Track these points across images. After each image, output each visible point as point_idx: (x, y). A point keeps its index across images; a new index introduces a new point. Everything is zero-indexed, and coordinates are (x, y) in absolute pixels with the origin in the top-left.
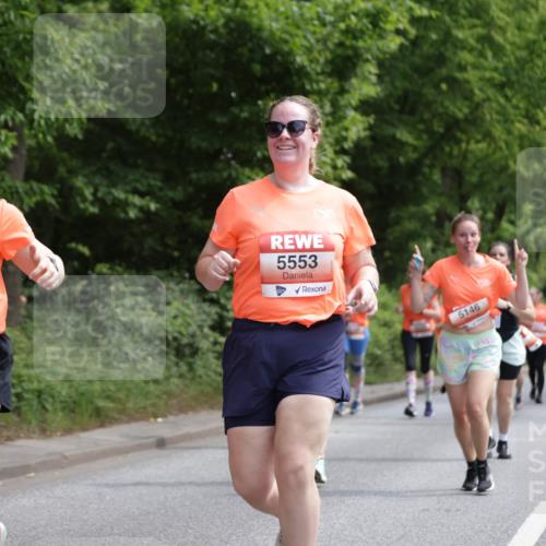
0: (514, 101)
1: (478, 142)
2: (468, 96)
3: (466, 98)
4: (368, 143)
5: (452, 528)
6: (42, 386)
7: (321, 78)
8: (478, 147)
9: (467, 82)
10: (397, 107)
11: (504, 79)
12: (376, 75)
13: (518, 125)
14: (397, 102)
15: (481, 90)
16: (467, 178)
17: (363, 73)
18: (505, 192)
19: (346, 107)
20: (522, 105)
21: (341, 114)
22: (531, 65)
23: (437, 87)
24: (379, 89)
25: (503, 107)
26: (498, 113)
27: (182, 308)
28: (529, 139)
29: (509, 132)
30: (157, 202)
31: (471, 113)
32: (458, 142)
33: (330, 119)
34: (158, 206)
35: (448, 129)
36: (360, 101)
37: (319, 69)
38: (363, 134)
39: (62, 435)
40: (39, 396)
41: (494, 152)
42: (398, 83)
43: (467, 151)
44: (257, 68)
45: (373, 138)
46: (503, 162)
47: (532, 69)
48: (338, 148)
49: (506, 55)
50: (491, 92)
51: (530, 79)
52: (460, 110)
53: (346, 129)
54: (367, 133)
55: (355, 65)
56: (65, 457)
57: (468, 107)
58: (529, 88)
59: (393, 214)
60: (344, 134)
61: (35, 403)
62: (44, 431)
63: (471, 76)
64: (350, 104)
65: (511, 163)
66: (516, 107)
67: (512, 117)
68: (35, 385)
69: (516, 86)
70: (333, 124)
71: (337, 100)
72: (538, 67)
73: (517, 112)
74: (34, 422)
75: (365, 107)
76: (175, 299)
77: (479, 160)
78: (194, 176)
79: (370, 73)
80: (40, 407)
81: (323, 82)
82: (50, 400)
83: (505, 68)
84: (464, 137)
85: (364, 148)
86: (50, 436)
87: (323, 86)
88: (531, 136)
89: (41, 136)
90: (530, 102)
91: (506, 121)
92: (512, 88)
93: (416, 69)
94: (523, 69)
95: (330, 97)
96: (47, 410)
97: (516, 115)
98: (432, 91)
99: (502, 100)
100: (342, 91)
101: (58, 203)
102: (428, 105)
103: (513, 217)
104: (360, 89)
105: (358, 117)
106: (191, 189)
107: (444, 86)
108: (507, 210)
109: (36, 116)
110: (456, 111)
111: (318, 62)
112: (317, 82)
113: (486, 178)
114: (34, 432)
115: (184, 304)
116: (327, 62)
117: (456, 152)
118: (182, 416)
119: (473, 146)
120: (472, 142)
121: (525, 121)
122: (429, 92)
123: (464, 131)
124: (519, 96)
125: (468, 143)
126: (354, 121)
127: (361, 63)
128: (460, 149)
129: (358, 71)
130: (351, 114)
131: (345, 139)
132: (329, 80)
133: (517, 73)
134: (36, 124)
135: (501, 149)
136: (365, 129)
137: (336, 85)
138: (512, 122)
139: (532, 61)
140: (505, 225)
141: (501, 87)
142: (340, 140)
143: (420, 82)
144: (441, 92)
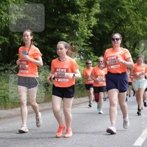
0: (139, 14)
1: (128, 26)
2: (125, 13)
3: (125, 14)
4: (97, 26)
5: (121, 135)
6: (5, 95)
7: (84, 8)
8: (128, 27)
9: (125, 9)
10: (105, 16)
11: (136, 8)
12: (99, 7)
13: (140, 21)
14: (105, 15)
15: (129, 11)
16: (125, 36)
17: (96, 6)
18: (136, 40)
19: (91, 16)
20: (141, 15)
21: (89, 18)
22: (143, 4)
23: (117, 10)
24: (100, 11)
25: (136, 16)
26: (134, 17)
27: (45, 73)
28: (143, 25)
29: (137, 23)
30: (37, 43)
31: (126, 18)
32: (123, 26)
33: (86, 19)
34: (37, 44)
35: (120, 22)
36: (95, 14)
37: (83, 5)
38: (96, 24)
39: (11, 109)
40: (4, 98)
41: (133, 29)
42: (106, 9)
43: (125, 28)
44: (65, 5)
45: (98, 25)
46: (135, 32)
47: (144, 5)
48: (88, 28)
49: (136, 1)
50: (132, 12)
51: (143, 8)
52: (123, 17)
53: (91, 22)
54: (97, 23)
55: (93, 4)
56: (12, 115)
57: (125, 16)
58: (143, 11)
59: (104, 47)
60: (90, 23)
61: (3, 100)
62: (6, 108)
63: (126, 7)
64: (92, 15)
65: (138, 32)
66: (139, 16)
67: (138, 19)
68: (3, 95)
69: (139, 10)
70: (87, 21)
71: (88, 14)
72: (145, 4)
73: (140, 17)
74: (3, 105)
75: (96, 16)
76: (43, 70)
77: (129, 31)
78: (48, 36)
79: (98, 6)
80: (4, 101)
81: (84, 9)
82: (7, 99)
83: (136, 5)
84: (124, 25)
85: (96, 28)
86: (7, 109)
87: (84, 10)
88: (143, 24)
89: (4, 24)
90: (143, 15)
91: (136, 20)
92: (138, 10)
93: (111, 5)
94: (141, 5)
95: (86, 13)
96: (6, 102)
97: (139, 18)
98: (116, 12)
99: (135, 14)
100: (90, 11)
101: (9, 42)
102: (114, 15)
103: (138, 47)
104: (95, 11)
105: (94, 19)
106: (47, 39)
107: (119, 10)
108: (137, 45)
109: (3, 19)
110: (122, 17)
111: (83, 3)
112: (83, 9)
113: (130, 36)
114: (3, 108)
115: (45, 72)
116: (86, 3)
117: (122, 29)
118: (45, 104)
119: (127, 27)
120: (127, 26)
121: (142, 20)
122: (114, 12)
123: (124, 23)
124: (140, 13)
125: (126, 26)
126: (93, 20)
127: (95, 3)
128: (123, 28)
129: (94, 6)
130: (92, 18)
131: (91, 25)
132: (86, 8)
133: (139, 6)
134: (3, 21)
135: (135, 28)
136: (96, 22)
137: (88, 10)
138: (138, 20)
139: (144, 3)
140: (136, 49)
141: (135, 10)
142: (89, 26)
143: (112, 9)
144: (118, 12)
